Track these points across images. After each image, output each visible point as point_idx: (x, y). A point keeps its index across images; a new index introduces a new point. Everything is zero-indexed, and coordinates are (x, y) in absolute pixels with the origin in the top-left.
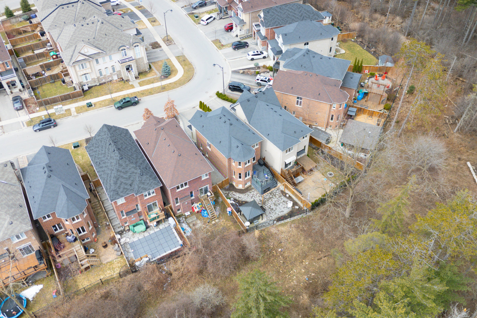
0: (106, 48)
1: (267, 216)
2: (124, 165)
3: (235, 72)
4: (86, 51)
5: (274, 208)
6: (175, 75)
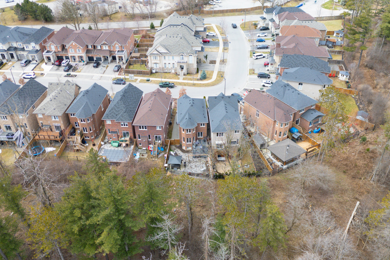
0: (172, 51)
1: (185, 169)
2: (120, 104)
3: (246, 90)
4: (160, 50)
5: (193, 168)
6: (208, 80)
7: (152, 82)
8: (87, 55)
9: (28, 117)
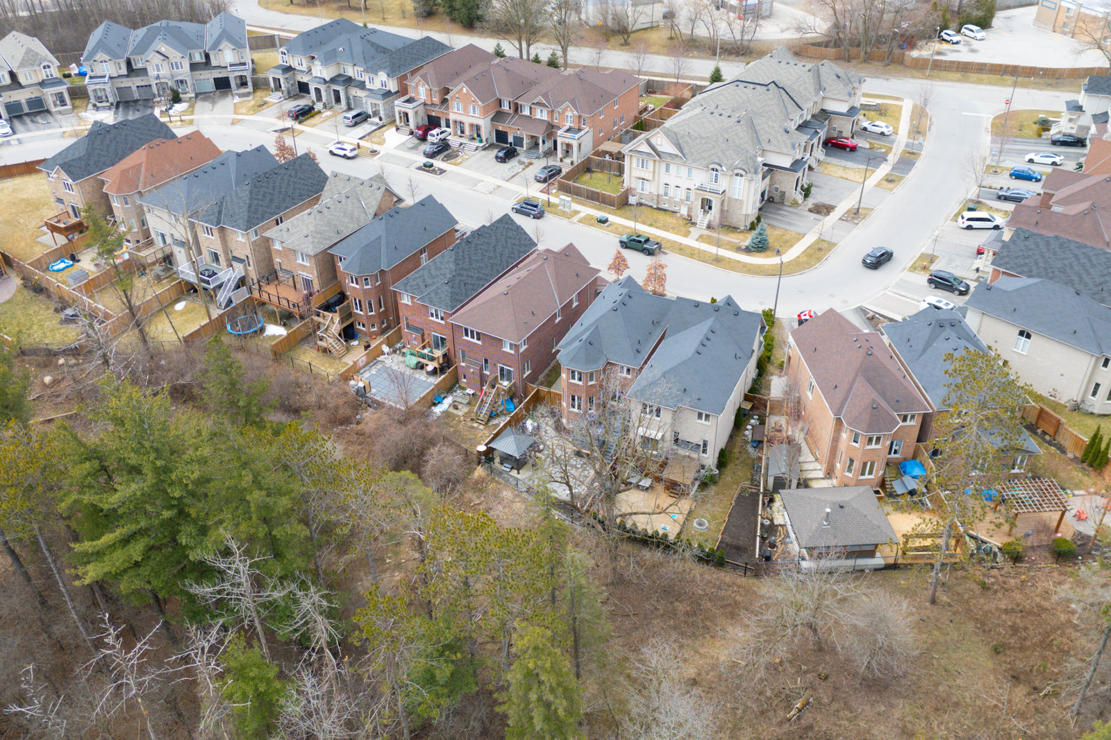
0: (692, 154)
1: (531, 475)
2: (446, 259)
4: (659, 143)
6: (767, 257)
7: (611, 228)
8: (493, 125)
9: (255, 241)
